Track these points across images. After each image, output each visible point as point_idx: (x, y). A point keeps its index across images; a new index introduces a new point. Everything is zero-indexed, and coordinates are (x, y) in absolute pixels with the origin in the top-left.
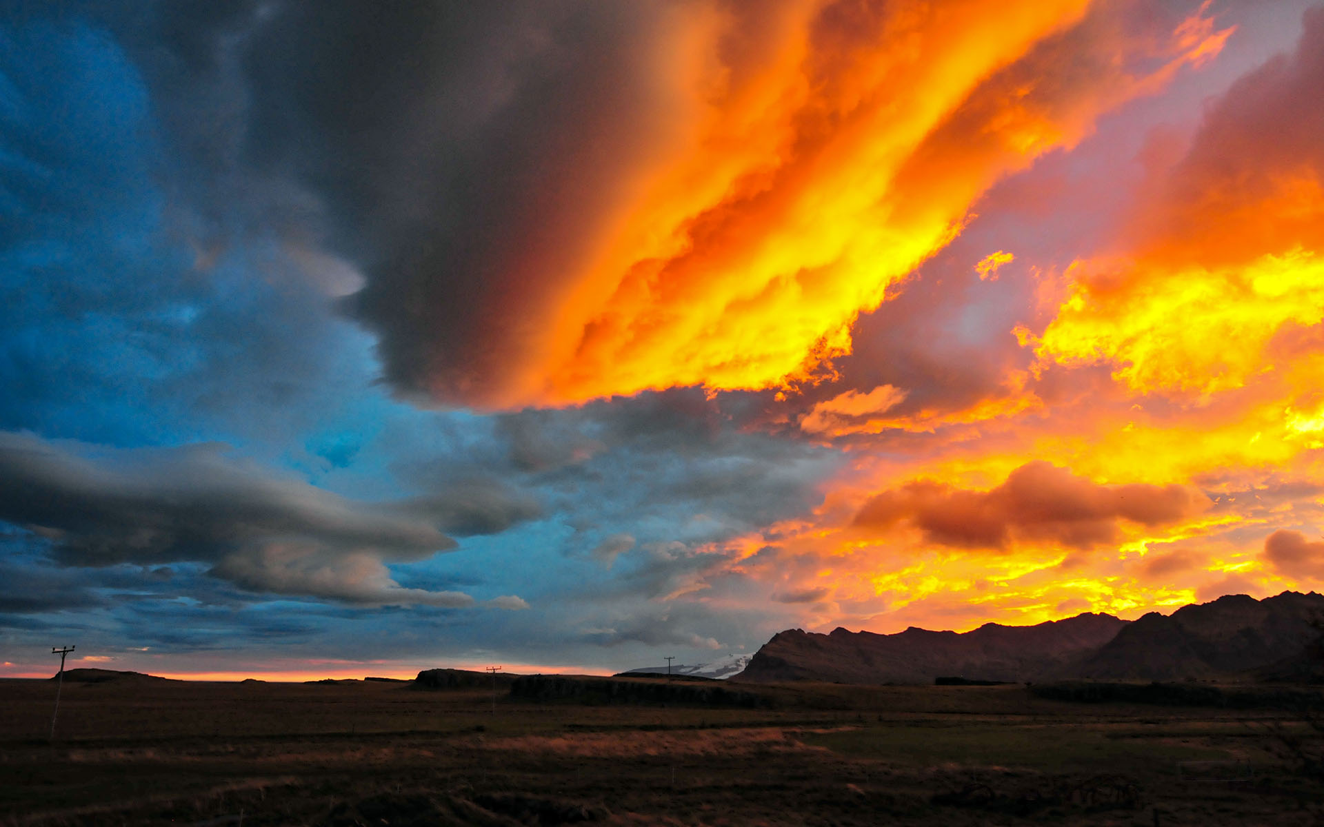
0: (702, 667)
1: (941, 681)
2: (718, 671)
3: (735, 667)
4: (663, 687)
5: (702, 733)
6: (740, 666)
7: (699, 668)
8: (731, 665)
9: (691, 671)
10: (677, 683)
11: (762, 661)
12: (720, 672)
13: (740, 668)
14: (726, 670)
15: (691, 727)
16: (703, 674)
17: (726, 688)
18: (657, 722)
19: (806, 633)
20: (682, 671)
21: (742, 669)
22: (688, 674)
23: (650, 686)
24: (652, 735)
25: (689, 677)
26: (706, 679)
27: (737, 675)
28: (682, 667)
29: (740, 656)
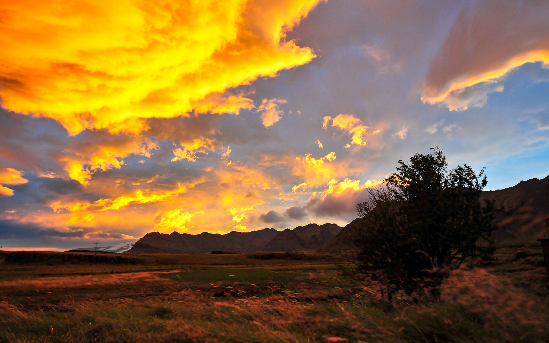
0: (111, 248)
1: (213, 253)
2: (118, 249)
3: (126, 247)
4: (92, 256)
5: (112, 275)
6: (129, 247)
7: (109, 248)
8: (124, 247)
9: (104, 250)
10: (98, 254)
11: (139, 245)
12: (119, 250)
13: (129, 248)
14: (122, 249)
15: (106, 273)
16: (111, 250)
17: (123, 256)
18: (90, 272)
19: (160, 233)
20: (101, 249)
21: (130, 249)
22: (103, 251)
23: (85, 256)
24: (88, 277)
25: (104, 252)
26: (113, 253)
27: (127, 251)
28: (101, 247)
29: (129, 243)
